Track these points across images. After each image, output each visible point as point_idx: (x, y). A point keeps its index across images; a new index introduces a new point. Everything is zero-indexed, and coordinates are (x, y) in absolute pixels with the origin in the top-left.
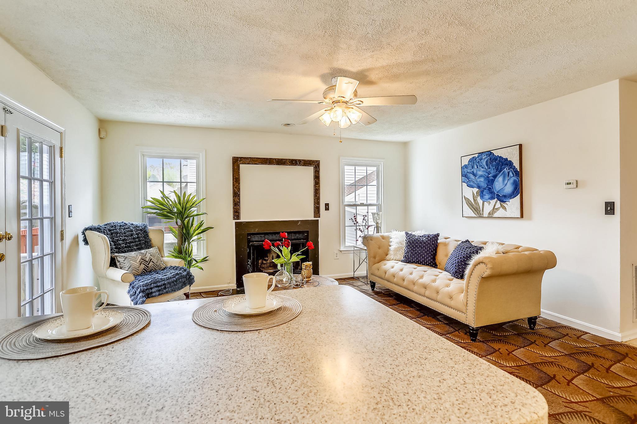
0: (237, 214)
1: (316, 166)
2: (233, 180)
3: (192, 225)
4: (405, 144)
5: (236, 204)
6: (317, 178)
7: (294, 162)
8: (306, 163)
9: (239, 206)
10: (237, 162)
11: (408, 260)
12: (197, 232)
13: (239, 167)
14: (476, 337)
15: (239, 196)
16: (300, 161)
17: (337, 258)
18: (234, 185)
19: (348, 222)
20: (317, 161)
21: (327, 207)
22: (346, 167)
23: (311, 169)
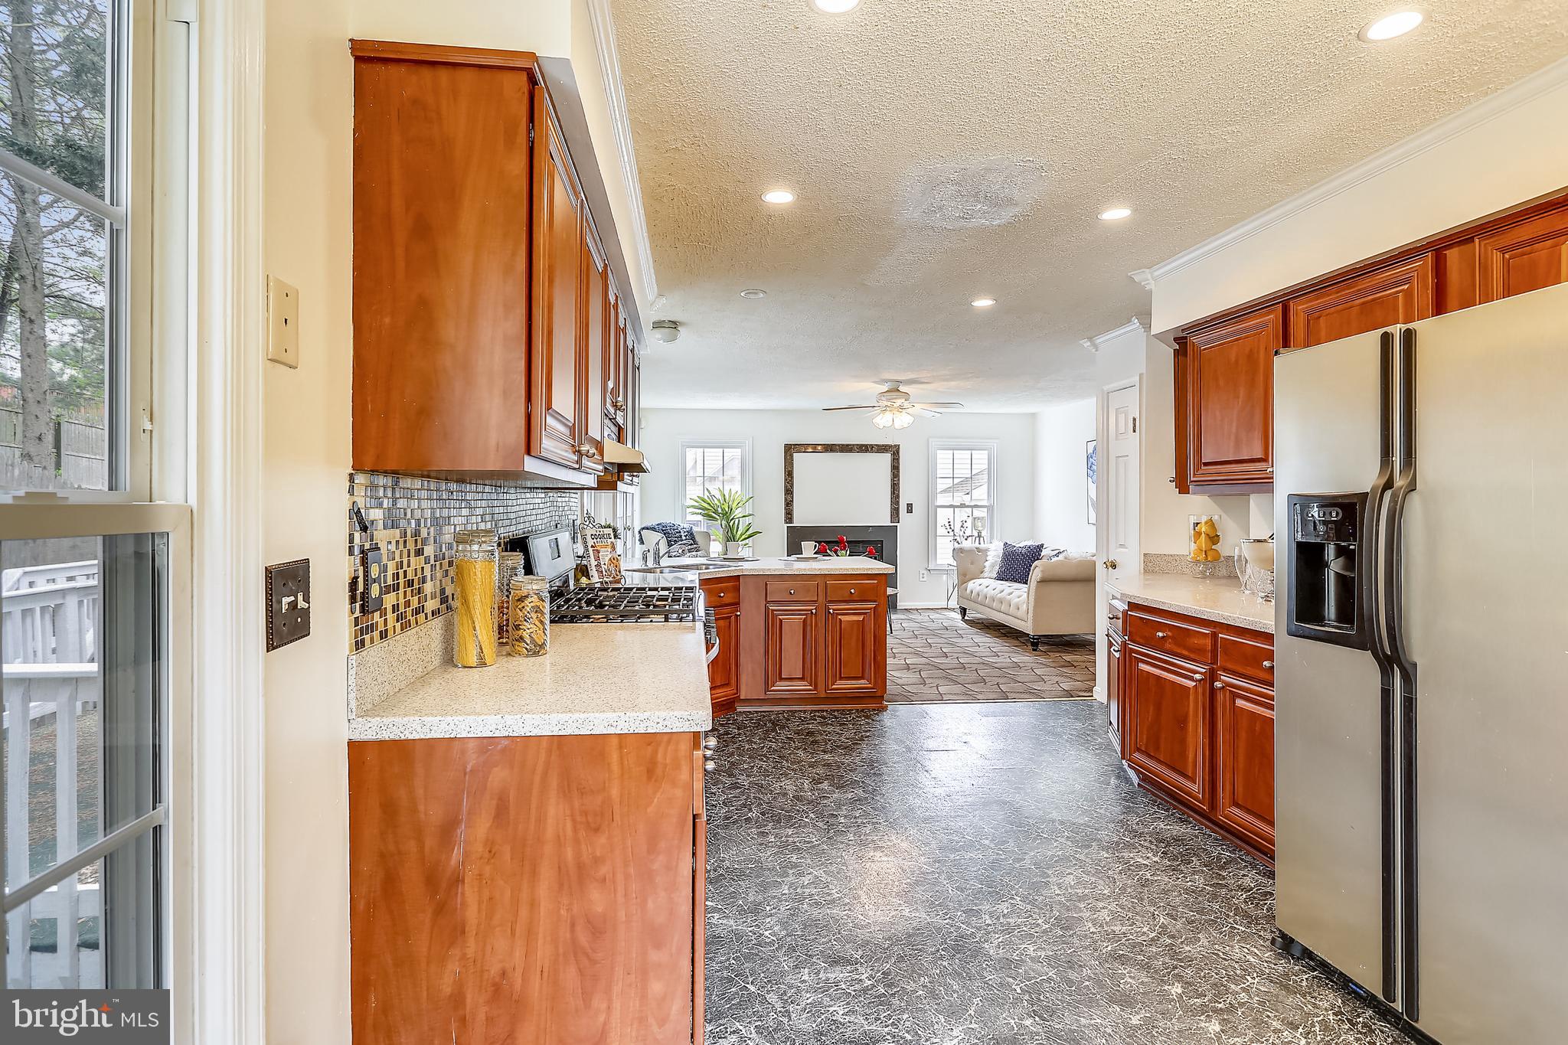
0: (789, 516)
1: (894, 452)
2: (785, 473)
3: (738, 528)
4: (1033, 415)
5: (789, 504)
6: (895, 468)
7: (864, 448)
8: (882, 449)
9: (792, 505)
10: (790, 450)
11: (1001, 577)
12: (743, 537)
13: (792, 456)
14: (1037, 646)
15: (792, 493)
16: (872, 446)
17: (923, 580)
18: (786, 480)
19: (941, 531)
20: (895, 446)
21: (910, 508)
22: (938, 452)
23: (887, 457)
